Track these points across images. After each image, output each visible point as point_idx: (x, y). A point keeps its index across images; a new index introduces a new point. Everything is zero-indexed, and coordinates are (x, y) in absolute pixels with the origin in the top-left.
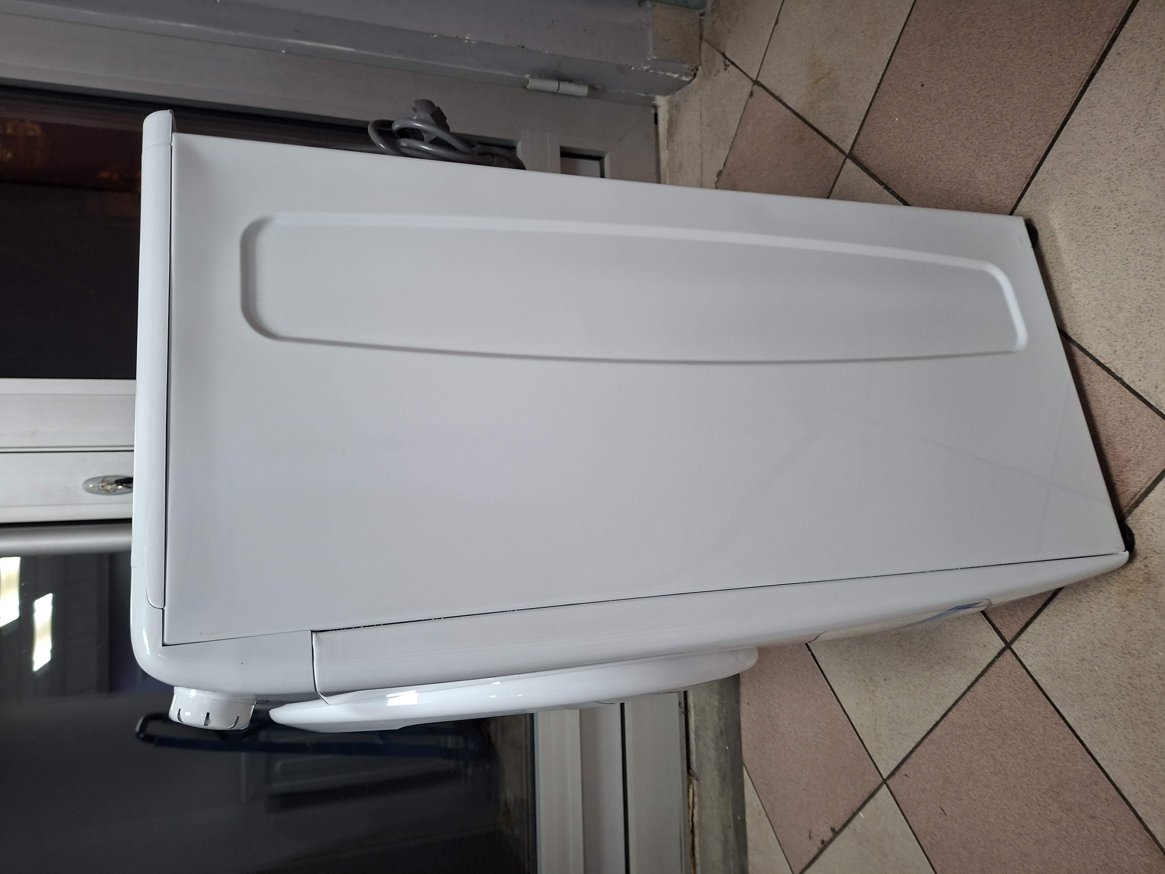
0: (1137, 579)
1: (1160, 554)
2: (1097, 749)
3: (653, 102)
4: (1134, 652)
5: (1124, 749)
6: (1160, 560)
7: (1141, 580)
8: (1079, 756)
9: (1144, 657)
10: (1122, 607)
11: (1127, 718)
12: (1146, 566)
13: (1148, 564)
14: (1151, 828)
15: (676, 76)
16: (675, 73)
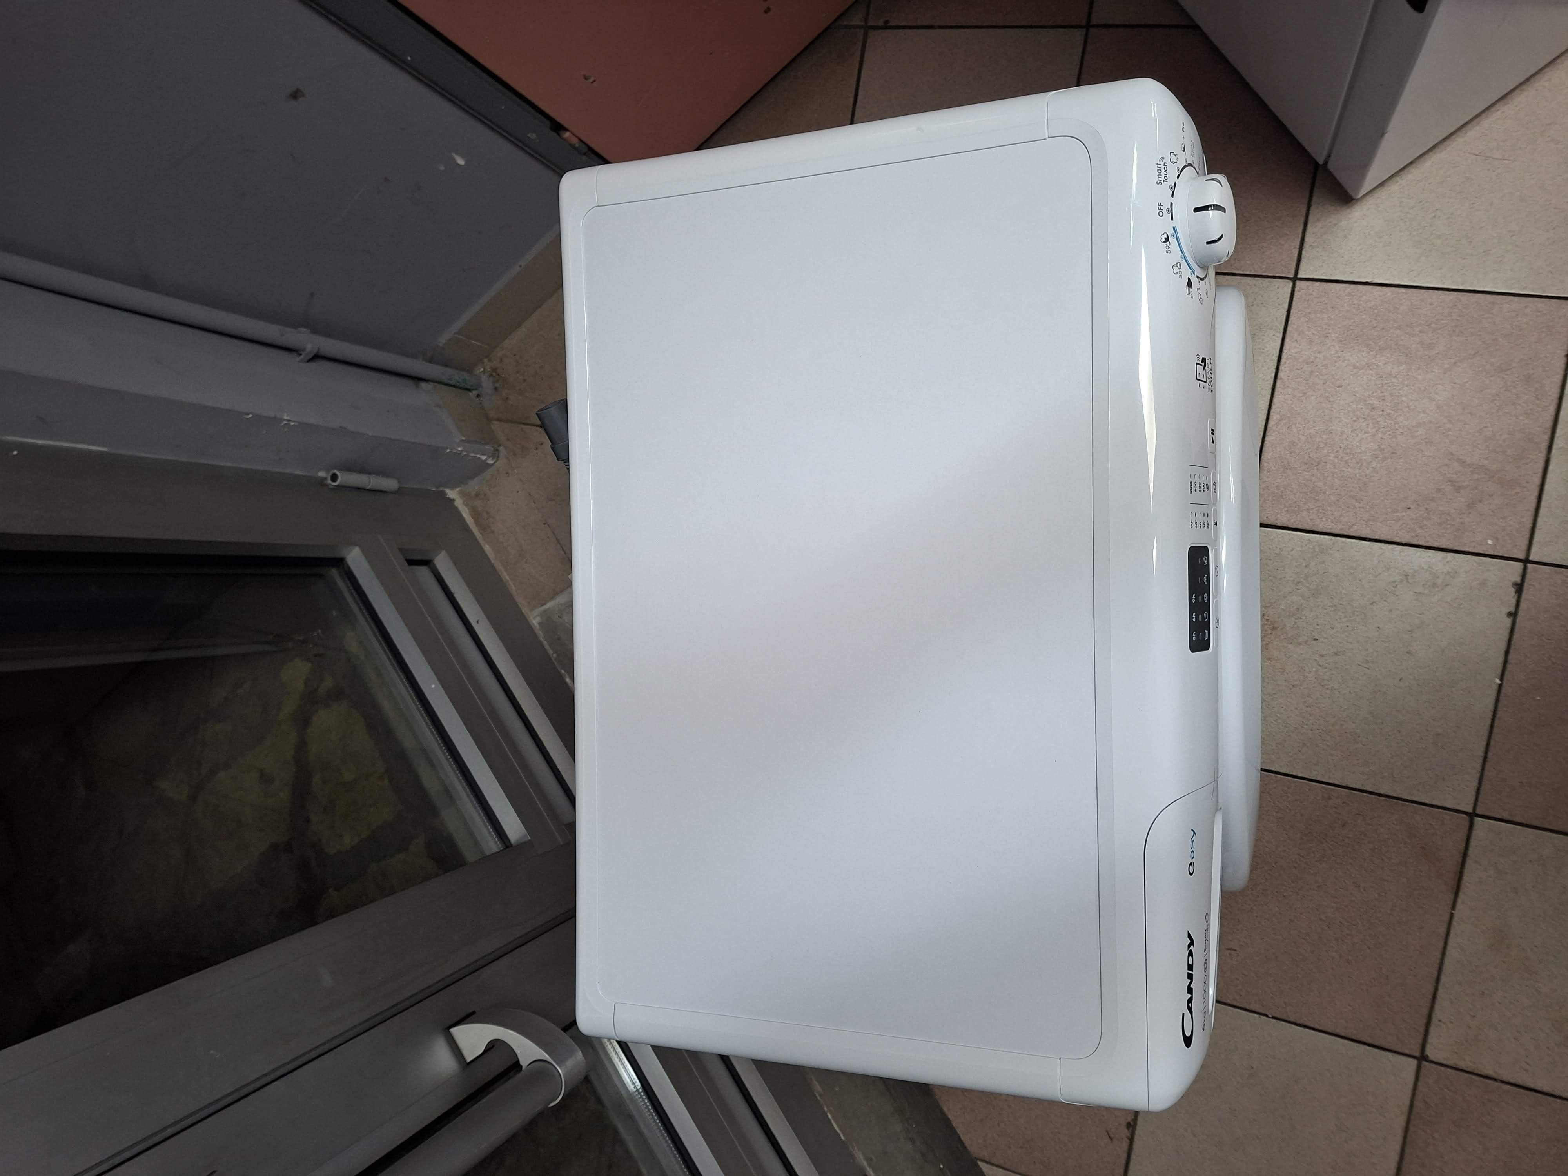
0: (1267, 633)
1: (1271, 606)
2: (1314, 773)
3: (447, 497)
4: (1296, 683)
5: (1332, 755)
6: (1274, 610)
7: (1270, 632)
8: (1307, 790)
9: (1304, 681)
10: (1269, 659)
11: (1320, 731)
12: (1267, 620)
13: (1268, 618)
14: (1382, 792)
15: (484, 458)
16: (483, 455)
